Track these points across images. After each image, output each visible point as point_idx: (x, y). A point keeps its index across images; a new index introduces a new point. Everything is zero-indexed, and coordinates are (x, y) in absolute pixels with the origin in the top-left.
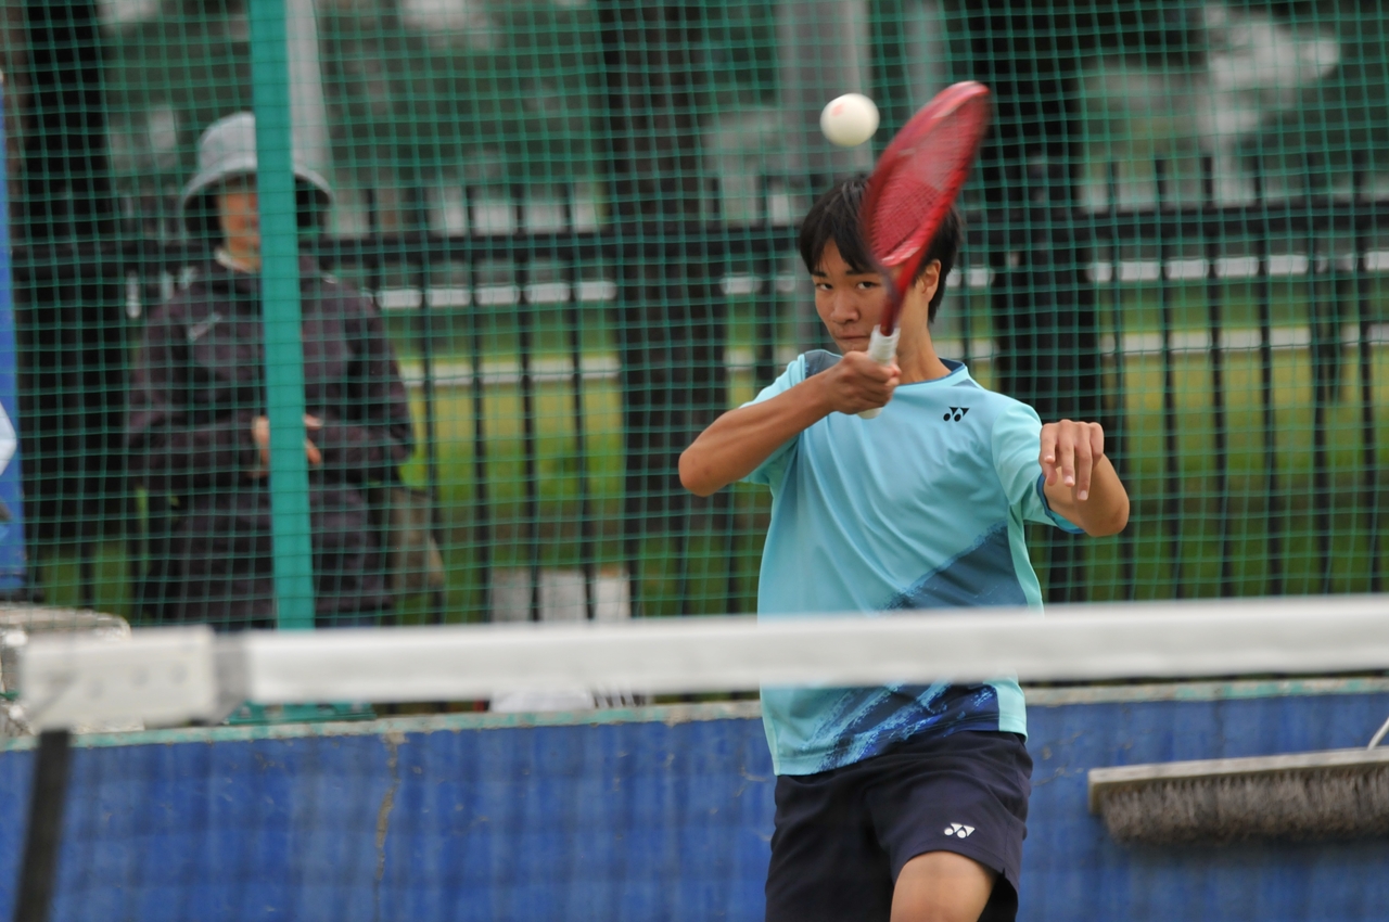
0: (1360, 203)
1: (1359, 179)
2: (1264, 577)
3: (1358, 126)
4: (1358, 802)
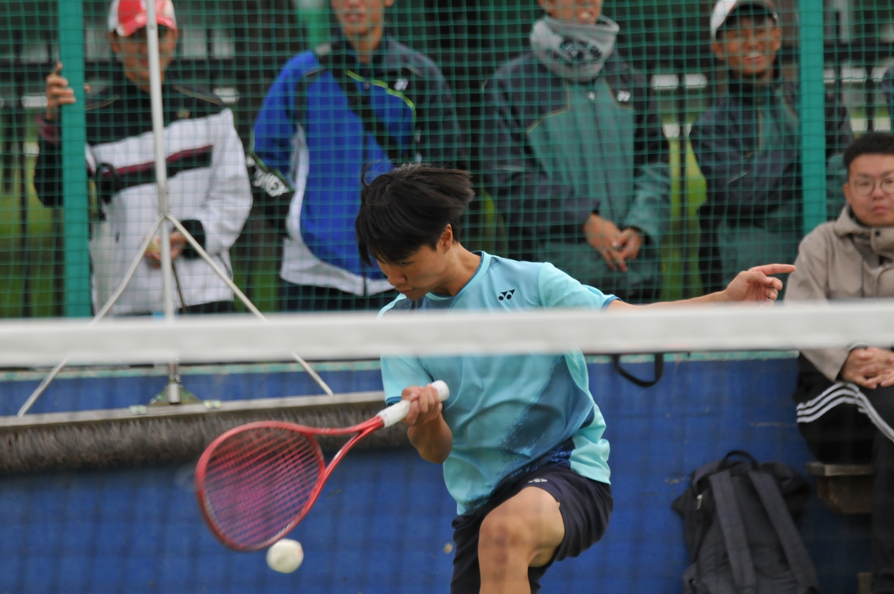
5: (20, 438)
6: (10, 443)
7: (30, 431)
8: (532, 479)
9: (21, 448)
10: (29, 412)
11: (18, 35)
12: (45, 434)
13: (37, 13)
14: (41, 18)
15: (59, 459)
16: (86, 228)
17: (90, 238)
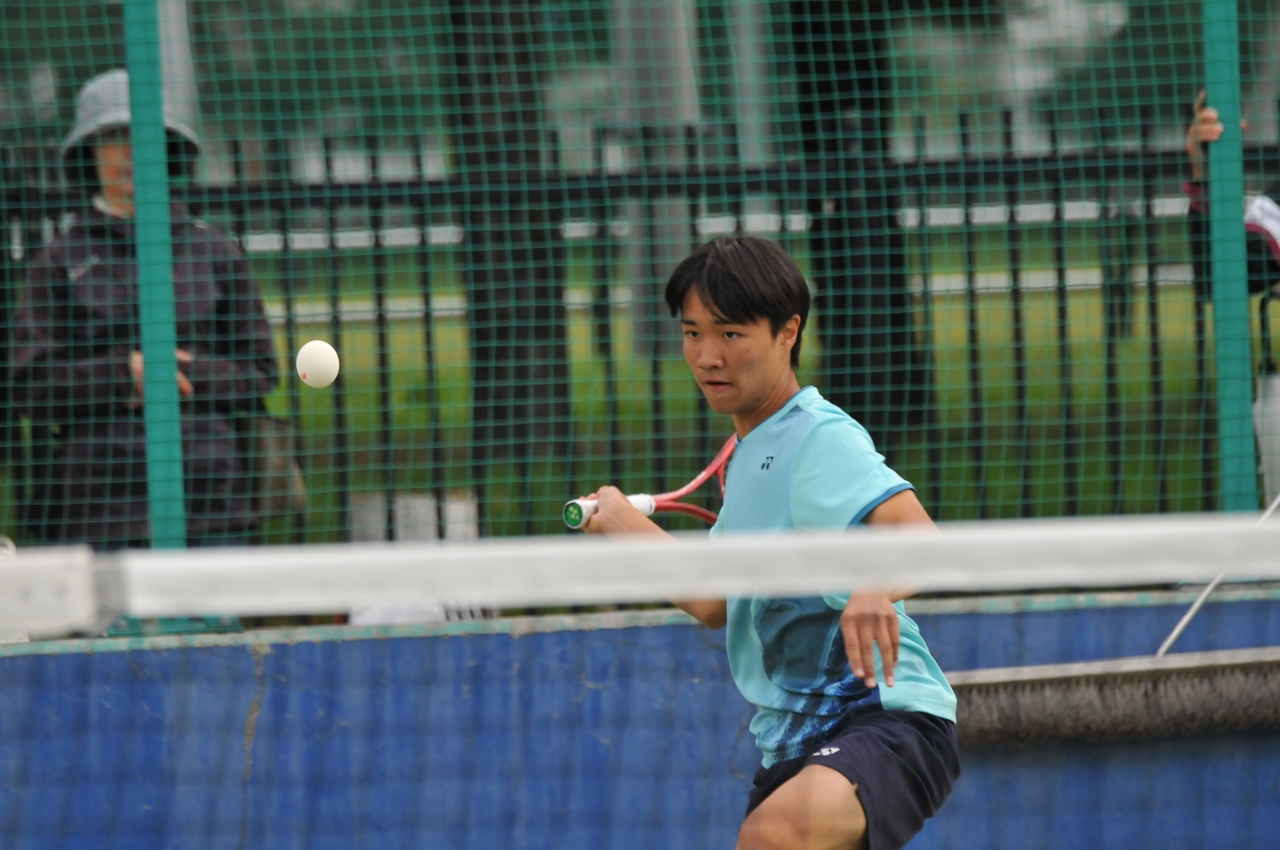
0: (1148, 154)
1: (1146, 132)
2: (1061, 499)
3: (1145, 82)
4: (1148, 706)
5: (1161, 688)
6: (1146, 694)
7: (1174, 677)
8: (818, 750)
9: (1163, 702)
10: (1172, 650)
11: (1146, 111)
12: (1196, 681)
13: (1175, 80)
14: (1181, 86)
15: (1217, 717)
16: (1249, 386)
17: (1254, 399)
